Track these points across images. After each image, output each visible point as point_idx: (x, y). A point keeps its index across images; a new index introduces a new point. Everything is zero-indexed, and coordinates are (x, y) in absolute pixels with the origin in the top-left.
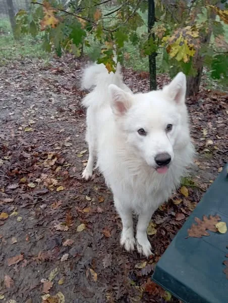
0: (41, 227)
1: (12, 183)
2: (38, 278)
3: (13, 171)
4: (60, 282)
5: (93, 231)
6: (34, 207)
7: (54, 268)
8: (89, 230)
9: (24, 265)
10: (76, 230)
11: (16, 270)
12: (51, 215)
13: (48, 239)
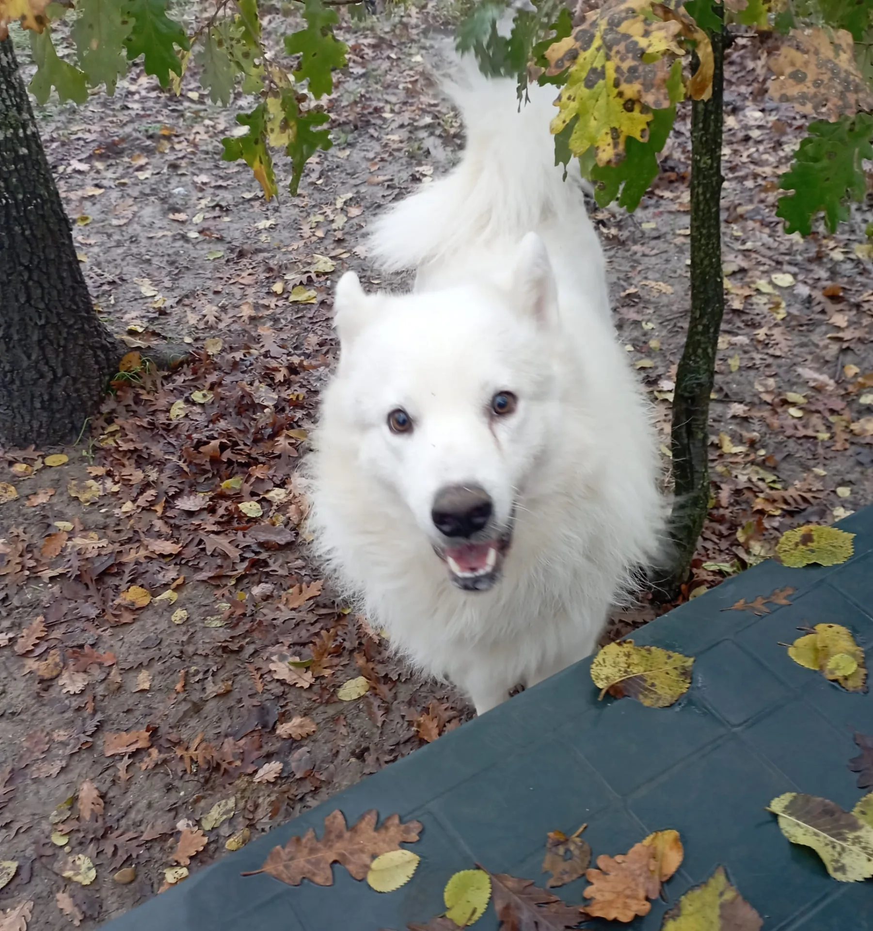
0: (233, 657)
1: (193, 489)
2: (173, 814)
3: (202, 449)
4: (231, 844)
5: (387, 711)
6: (235, 586)
7: (227, 797)
8: (376, 703)
9: (147, 763)
10: (335, 693)
11: (122, 774)
12: (274, 627)
13: (240, 701)
